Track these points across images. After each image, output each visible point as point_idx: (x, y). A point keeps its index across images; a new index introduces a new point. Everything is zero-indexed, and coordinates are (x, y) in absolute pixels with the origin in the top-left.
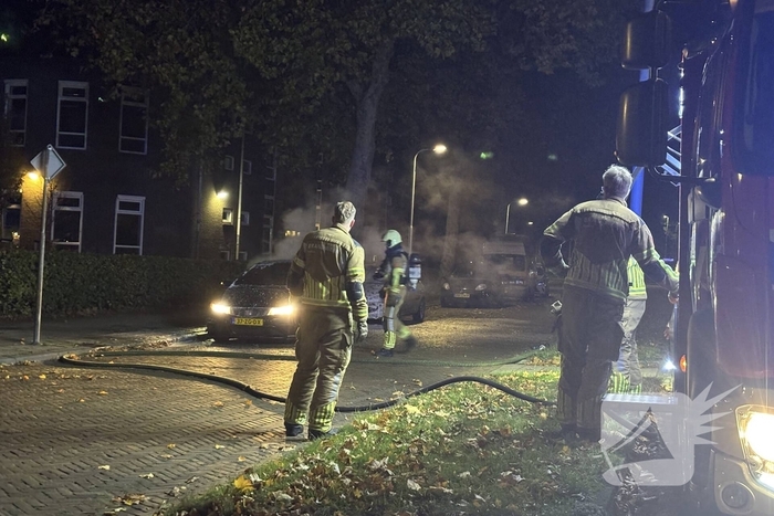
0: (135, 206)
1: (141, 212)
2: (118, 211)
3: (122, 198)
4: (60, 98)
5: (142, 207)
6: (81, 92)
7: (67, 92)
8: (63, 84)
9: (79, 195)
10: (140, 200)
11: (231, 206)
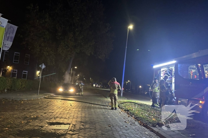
0: (26, 73)
1: (27, 74)
2: (23, 73)
3: (24, 71)
4: (15, 55)
5: (27, 73)
6: (18, 54)
7: (16, 54)
8: (15, 53)
9: (17, 70)
10: (27, 72)
11: (39, 74)
